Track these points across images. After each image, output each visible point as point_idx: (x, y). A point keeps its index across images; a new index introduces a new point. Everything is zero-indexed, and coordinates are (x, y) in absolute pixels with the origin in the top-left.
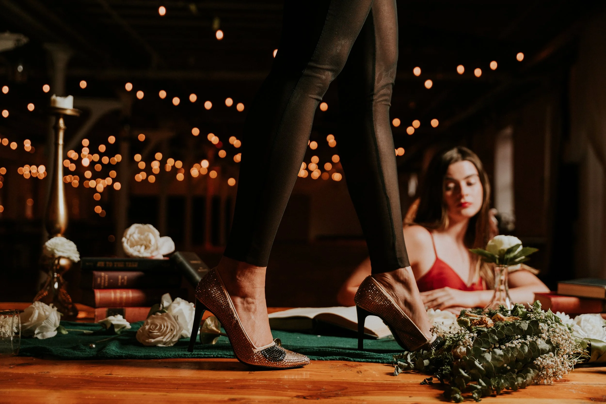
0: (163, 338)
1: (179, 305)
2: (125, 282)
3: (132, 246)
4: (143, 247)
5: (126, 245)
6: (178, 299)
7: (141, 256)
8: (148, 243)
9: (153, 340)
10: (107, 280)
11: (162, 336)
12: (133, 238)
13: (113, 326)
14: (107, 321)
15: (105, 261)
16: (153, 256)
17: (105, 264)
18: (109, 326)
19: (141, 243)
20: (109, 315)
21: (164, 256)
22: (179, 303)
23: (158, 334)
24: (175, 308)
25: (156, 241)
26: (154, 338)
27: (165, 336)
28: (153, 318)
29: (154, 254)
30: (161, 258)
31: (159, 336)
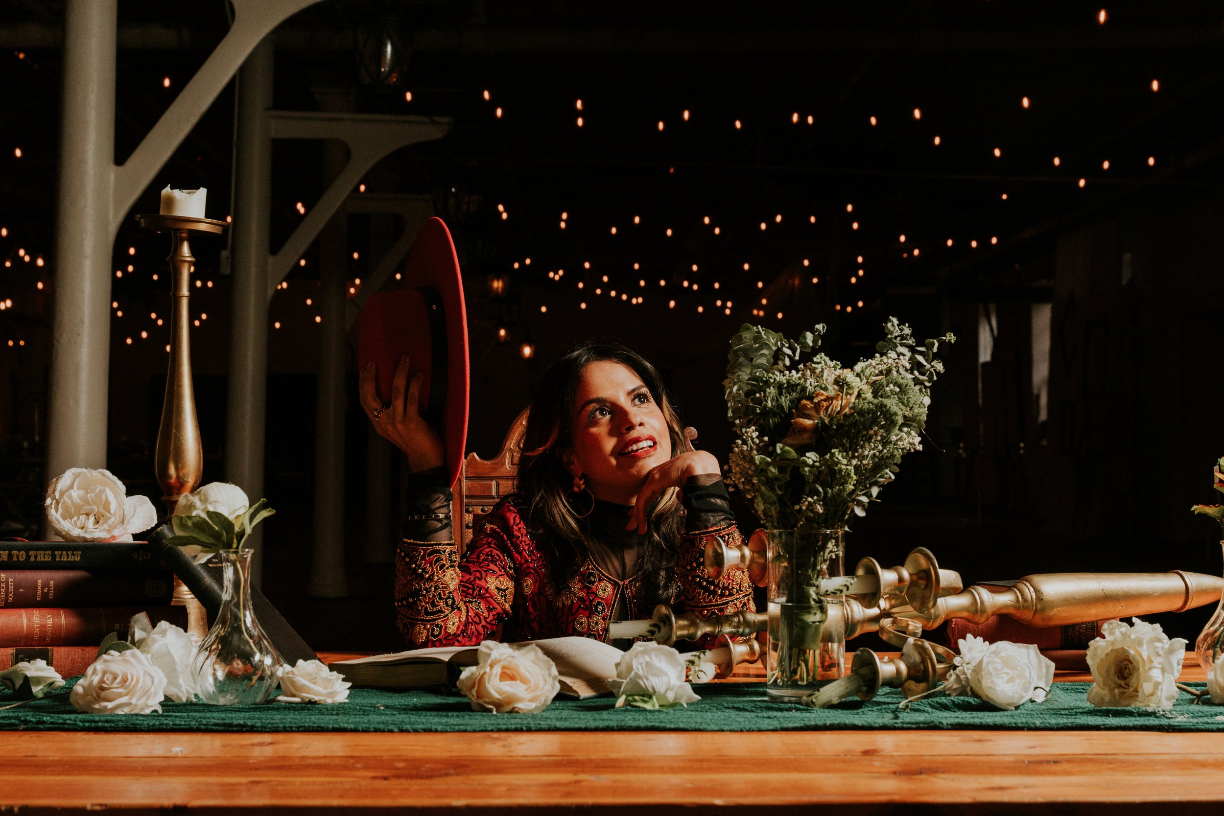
0: (131, 698)
1: (163, 637)
2: (51, 593)
3: (67, 516)
4: (92, 519)
5: (55, 515)
6: (163, 624)
7: (88, 536)
8: (102, 510)
9: (110, 705)
10: (11, 588)
11: (126, 695)
12: (70, 497)
13: (27, 681)
14: (15, 672)
15: (10, 549)
16: (114, 537)
17: (10, 556)
18: (18, 683)
19: (87, 509)
20: (17, 659)
21: (136, 537)
22: (164, 633)
23: (120, 690)
24: (154, 641)
25: (120, 504)
26: (110, 701)
27: (133, 695)
28: (106, 661)
29: (116, 533)
30: (130, 540)
31: (120, 695)
